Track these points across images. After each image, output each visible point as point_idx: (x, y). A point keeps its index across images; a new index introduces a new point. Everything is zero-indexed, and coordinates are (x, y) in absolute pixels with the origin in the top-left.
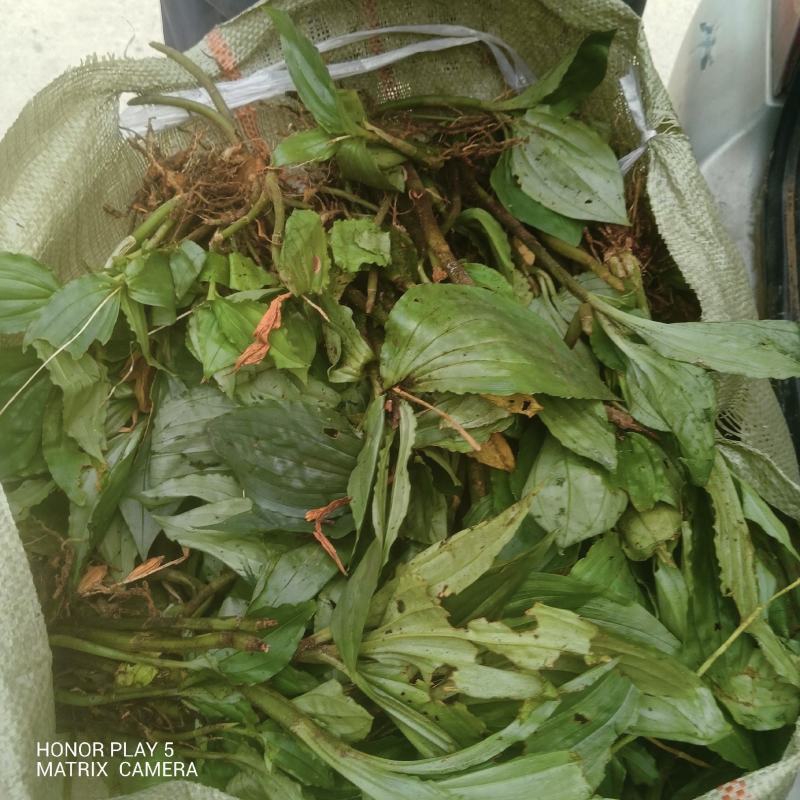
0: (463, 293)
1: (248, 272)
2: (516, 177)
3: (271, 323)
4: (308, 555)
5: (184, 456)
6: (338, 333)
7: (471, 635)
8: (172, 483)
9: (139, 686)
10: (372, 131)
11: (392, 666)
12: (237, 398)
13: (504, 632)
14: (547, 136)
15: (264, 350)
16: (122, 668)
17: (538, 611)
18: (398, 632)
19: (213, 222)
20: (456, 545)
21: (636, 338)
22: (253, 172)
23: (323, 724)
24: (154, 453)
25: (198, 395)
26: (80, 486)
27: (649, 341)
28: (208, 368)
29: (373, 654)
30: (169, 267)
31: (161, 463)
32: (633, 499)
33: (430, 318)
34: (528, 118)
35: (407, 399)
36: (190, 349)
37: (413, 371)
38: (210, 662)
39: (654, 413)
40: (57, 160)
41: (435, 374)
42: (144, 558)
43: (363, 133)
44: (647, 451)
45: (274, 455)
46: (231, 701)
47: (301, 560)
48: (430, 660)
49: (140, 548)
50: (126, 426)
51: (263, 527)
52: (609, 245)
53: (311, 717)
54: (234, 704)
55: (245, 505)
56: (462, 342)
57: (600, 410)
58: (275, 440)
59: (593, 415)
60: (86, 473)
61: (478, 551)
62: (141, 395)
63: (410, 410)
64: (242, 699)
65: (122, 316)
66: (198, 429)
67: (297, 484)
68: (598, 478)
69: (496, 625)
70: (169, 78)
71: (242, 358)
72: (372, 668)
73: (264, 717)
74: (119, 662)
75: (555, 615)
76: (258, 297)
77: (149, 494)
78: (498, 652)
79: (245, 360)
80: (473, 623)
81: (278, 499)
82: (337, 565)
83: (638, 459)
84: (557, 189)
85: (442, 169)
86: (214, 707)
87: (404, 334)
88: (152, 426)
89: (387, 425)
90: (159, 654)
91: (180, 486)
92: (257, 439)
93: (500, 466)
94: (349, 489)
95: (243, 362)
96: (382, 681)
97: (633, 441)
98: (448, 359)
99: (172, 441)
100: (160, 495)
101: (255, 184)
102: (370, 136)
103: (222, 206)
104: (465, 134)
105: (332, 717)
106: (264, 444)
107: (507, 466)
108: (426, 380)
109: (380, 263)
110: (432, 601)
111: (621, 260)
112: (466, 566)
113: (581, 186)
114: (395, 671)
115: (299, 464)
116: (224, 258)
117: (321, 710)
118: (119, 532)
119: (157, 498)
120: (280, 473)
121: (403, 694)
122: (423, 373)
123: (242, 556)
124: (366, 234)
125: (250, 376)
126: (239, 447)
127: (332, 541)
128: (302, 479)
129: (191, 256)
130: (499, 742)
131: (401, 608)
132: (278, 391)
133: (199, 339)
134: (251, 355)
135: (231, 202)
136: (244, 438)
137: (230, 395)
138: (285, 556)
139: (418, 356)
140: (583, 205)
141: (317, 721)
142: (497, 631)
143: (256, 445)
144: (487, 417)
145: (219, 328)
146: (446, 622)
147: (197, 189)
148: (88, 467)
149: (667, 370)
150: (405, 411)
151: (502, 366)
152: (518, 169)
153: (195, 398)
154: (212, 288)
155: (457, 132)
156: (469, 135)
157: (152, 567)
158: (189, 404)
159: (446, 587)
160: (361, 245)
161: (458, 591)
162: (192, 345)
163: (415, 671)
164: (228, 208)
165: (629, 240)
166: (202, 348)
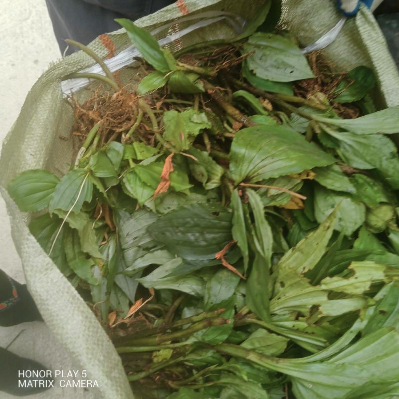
0: (258, 130)
1: (145, 150)
2: (252, 71)
3: (168, 169)
4: (223, 275)
5: (139, 247)
6: (203, 165)
7: (323, 287)
8: (139, 260)
9: (165, 361)
10: (183, 66)
11: (284, 315)
12: (158, 212)
13: (341, 280)
14: (262, 47)
15: (168, 184)
16: (154, 354)
17: (354, 265)
18: (284, 297)
19: (121, 130)
20: (301, 247)
21: (341, 130)
22: (131, 101)
23: (260, 352)
24: (124, 249)
25: (138, 215)
26: (93, 276)
27: (349, 129)
28: (141, 201)
29: (274, 311)
30: (108, 157)
31: (130, 254)
32: (368, 205)
33: (250, 145)
34: (250, 41)
35: (250, 187)
36: (128, 194)
37: (249, 174)
38: (197, 338)
39: (363, 162)
40: (41, 118)
41: (260, 171)
42: (133, 302)
43: (179, 68)
44: (365, 181)
45: (188, 233)
46: (209, 355)
47: (221, 278)
48: (305, 305)
49: (129, 297)
50: (103, 241)
51: (192, 269)
52: (307, 91)
53: (253, 350)
54: (211, 356)
55: (178, 261)
56: (269, 153)
57: (337, 168)
58: (187, 226)
59: (333, 171)
60: (93, 269)
61: (315, 246)
62: (109, 223)
63: (253, 192)
64: (214, 353)
65: (95, 186)
66: (144, 232)
67: (203, 243)
68: (349, 200)
69: (335, 278)
70: (84, 63)
71: (157, 191)
72: (275, 318)
73: (228, 357)
74: (152, 352)
75: (363, 265)
76: (154, 160)
77: (130, 269)
78: (339, 291)
79: (159, 191)
80: (323, 281)
81: (195, 253)
82: (239, 276)
83: (362, 185)
84: (274, 70)
85: (217, 76)
86: (201, 361)
87: (240, 156)
88: (119, 237)
89: (243, 203)
90: (170, 342)
91: (143, 261)
92: (177, 227)
93: (296, 208)
94: (234, 238)
95: (158, 193)
96: (281, 323)
97: (357, 178)
98: (265, 162)
99: (132, 241)
100: (136, 268)
101: (134, 107)
102: (182, 69)
103: (121, 121)
104: (221, 57)
105: (264, 347)
106: (181, 229)
107: (300, 207)
108: (257, 175)
109: (208, 127)
110: (299, 277)
111: (316, 96)
112: (311, 255)
113: (286, 65)
114: (287, 316)
115: (202, 234)
116: (130, 146)
117: (257, 345)
118: (115, 293)
119: (134, 270)
120: (194, 241)
121: (294, 326)
122: (254, 172)
123: (189, 285)
124: (195, 116)
125: (160, 200)
126: (168, 234)
127: (232, 265)
128: (205, 240)
129: (117, 149)
130: (351, 334)
131: (283, 285)
132: (176, 203)
133: (132, 188)
134: (161, 188)
135: (125, 118)
136: (170, 229)
137: (154, 211)
138: (213, 279)
139: (249, 166)
140: (289, 74)
141: (257, 351)
142: (336, 281)
143: (177, 231)
144: (289, 185)
145: (140, 179)
146: (308, 285)
147: (108, 116)
148: (94, 265)
149: (362, 140)
150: (250, 193)
151: (292, 159)
152: (252, 66)
153: (137, 217)
154: (131, 162)
155: (216, 57)
156: (223, 57)
157: (138, 305)
158: (136, 220)
159: (304, 268)
160: (195, 121)
161: (312, 267)
162: (128, 191)
163: (296, 313)
164: (124, 122)
165: (316, 86)
166: (134, 192)
